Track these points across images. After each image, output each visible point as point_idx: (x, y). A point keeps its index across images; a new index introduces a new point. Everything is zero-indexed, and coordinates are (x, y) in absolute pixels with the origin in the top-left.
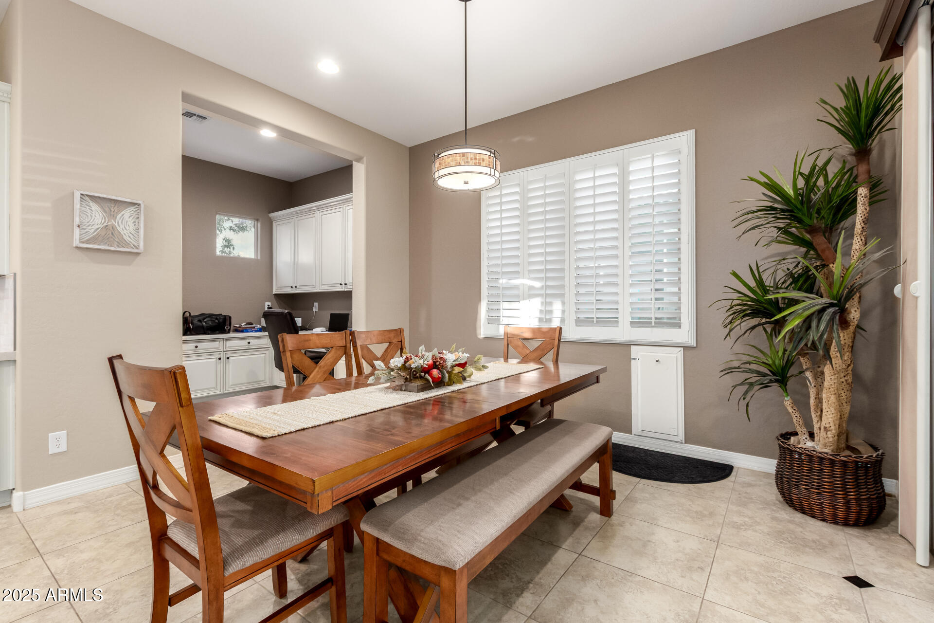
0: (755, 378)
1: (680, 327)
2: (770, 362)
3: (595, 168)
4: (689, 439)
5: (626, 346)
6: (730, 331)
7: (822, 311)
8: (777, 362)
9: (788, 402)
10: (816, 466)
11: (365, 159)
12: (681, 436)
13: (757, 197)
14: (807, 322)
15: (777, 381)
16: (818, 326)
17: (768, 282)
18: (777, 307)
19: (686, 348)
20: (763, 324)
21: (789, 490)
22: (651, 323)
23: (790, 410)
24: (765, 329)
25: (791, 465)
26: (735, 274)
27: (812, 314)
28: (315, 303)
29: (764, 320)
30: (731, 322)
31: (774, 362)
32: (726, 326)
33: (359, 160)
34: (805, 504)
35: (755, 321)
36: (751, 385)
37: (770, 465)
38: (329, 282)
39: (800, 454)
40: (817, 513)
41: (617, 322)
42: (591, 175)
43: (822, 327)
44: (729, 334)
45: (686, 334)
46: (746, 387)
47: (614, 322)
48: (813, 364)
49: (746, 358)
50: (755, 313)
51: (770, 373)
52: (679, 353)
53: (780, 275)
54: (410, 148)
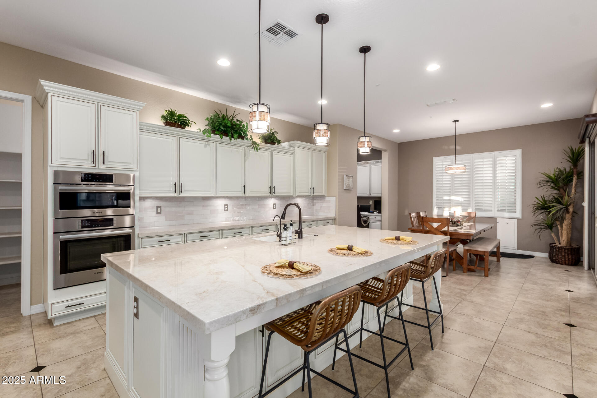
0: (542, 227)
1: (516, 212)
2: (547, 223)
3: (483, 158)
4: (519, 248)
5: (495, 219)
6: (535, 214)
7: (561, 209)
8: (549, 223)
9: (553, 234)
10: (560, 250)
11: (388, 151)
12: (516, 247)
13: (544, 178)
14: (557, 212)
15: (549, 228)
16: (560, 213)
17: (546, 199)
18: (550, 207)
19: (518, 219)
20: (545, 212)
21: (553, 258)
22: (505, 211)
23: (553, 236)
24: (546, 214)
25: (553, 251)
26: (536, 198)
27: (558, 210)
28: (370, 201)
29: (545, 211)
30: (534, 211)
31: (548, 223)
32: (533, 212)
33: (385, 151)
34: (557, 260)
35: (542, 211)
36: (541, 229)
37: (546, 255)
38: (375, 193)
39: (556, 247)
40: (561, 262)
41: (492, 210)
42: (482, 160)
43: (561, 213)
44: (534, 215)
45: (518, 215)
46: (540, 230)
47: (491, 210)
48: (560, 223)
49: (540, 222)
50: (542, 209)
51: (546, 226)
52: (516, 221)
53: (551, 197)
54: (399, 144)
